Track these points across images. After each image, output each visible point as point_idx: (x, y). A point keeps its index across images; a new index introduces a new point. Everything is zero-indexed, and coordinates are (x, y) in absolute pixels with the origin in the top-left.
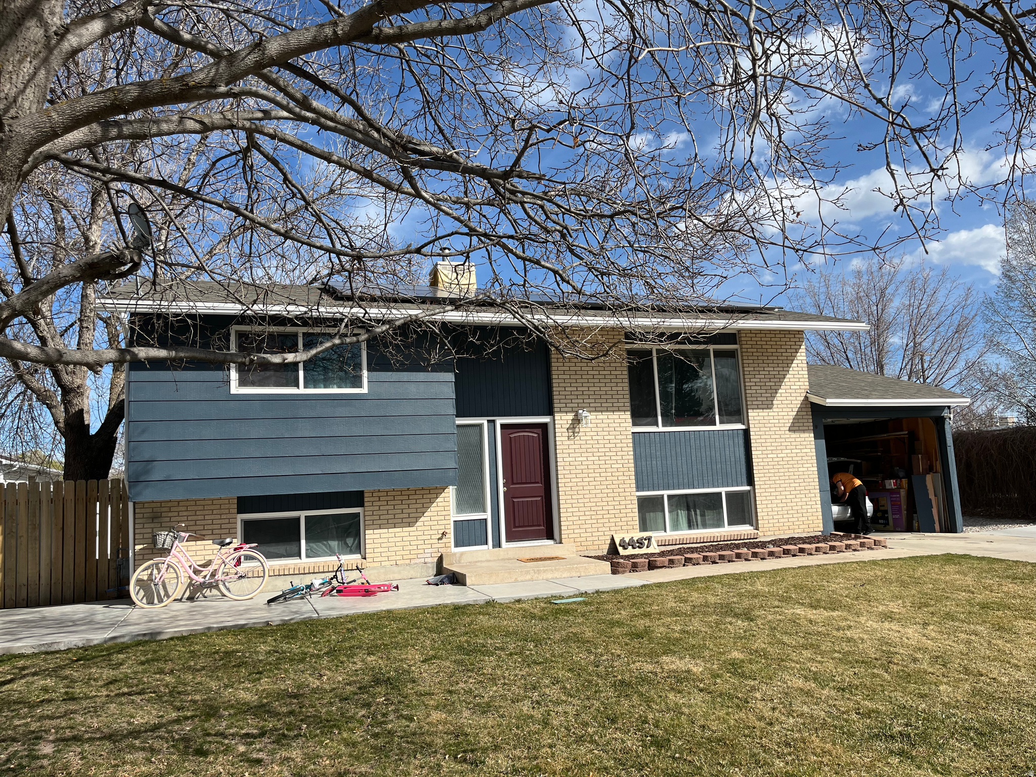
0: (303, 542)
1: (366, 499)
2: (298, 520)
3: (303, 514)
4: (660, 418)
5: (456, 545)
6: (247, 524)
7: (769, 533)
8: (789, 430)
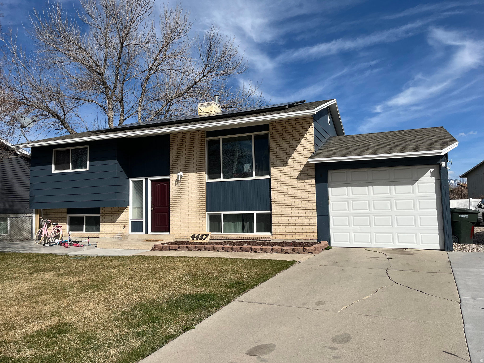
0: (84, 226)
1: (101, 211)
2: (83, 217)
3: (84, 215)
4: (222, 174)
5: (132, 231)
6: (71, 218)
7: (279, 238)
8: (297, 178)
